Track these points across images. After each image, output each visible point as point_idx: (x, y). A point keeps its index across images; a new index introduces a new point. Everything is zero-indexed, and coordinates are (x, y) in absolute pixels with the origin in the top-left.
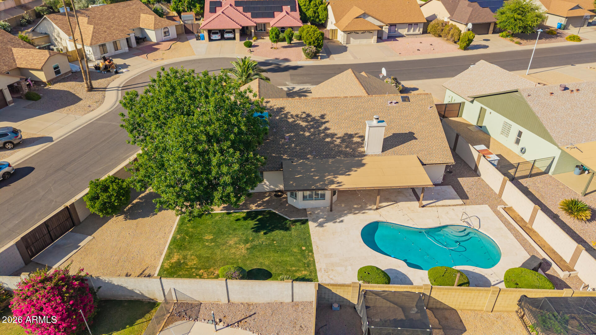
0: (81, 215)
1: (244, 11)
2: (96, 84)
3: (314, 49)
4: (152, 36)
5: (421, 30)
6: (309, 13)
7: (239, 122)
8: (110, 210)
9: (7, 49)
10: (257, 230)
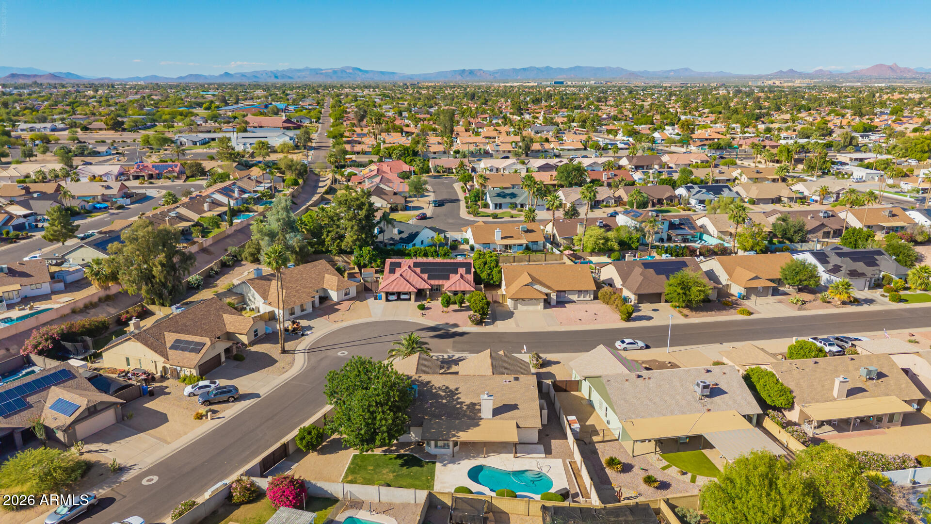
0: (291, 450)
1: (421, 272)
2: (289, 346)
3: (479, 316)
4: (334, 295)
5: (592, 296)
6: (484, 276)
7: (394, 395)
8: (311, 447)
9: (219, 315)
10: (402, 465)
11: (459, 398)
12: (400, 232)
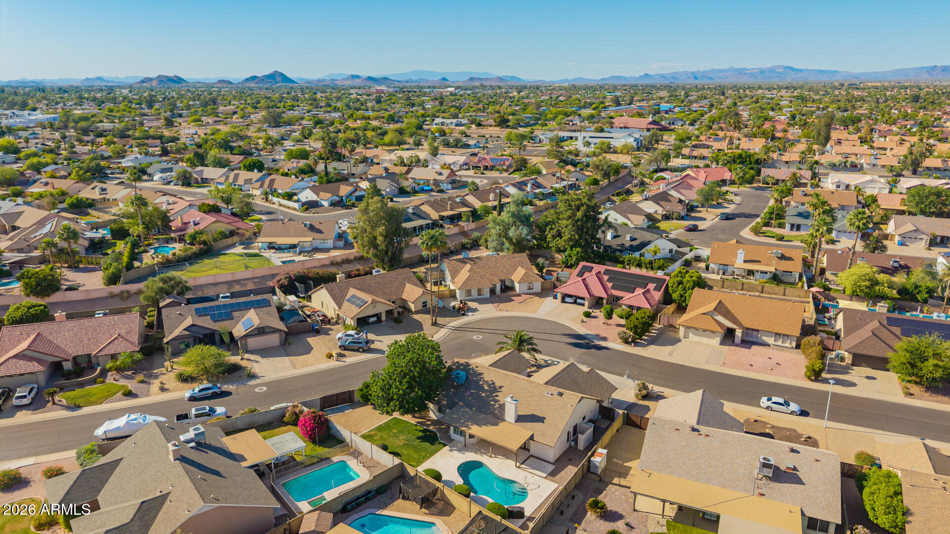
0: (354, 398)
1: (607, 281)
3: (628, 335)
4: (518, 287)
5: (794, 344)
8: (365, 401)
10: (419, 438)
11: (497, 396)
12: (633, 239)
